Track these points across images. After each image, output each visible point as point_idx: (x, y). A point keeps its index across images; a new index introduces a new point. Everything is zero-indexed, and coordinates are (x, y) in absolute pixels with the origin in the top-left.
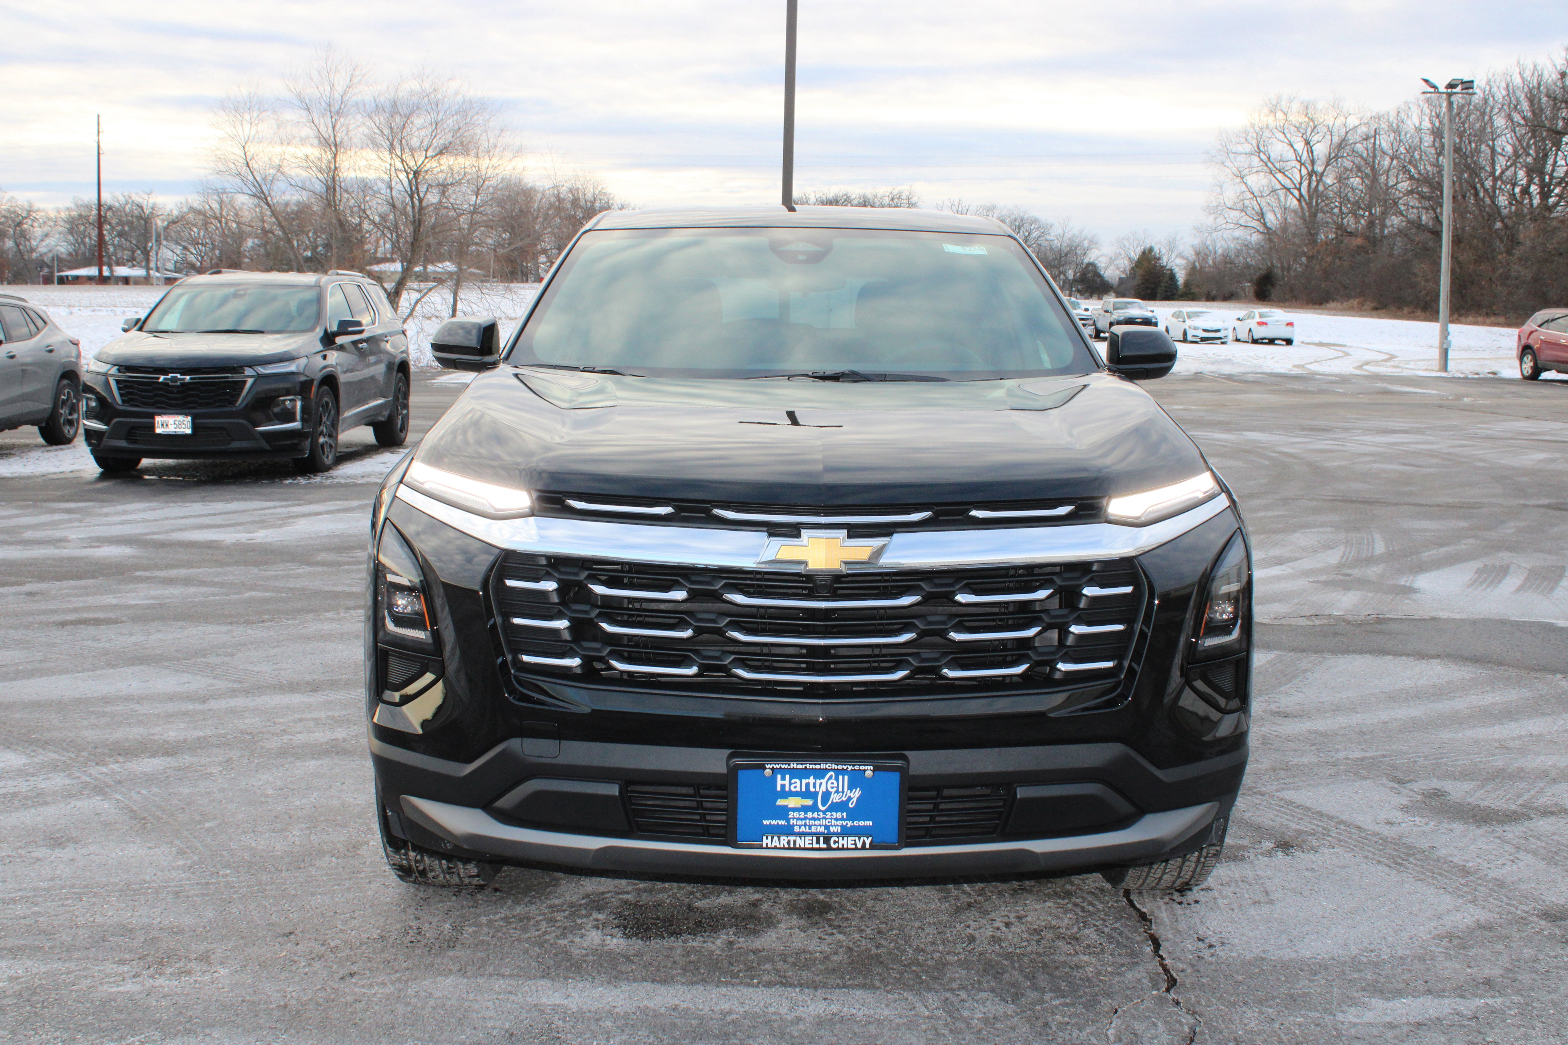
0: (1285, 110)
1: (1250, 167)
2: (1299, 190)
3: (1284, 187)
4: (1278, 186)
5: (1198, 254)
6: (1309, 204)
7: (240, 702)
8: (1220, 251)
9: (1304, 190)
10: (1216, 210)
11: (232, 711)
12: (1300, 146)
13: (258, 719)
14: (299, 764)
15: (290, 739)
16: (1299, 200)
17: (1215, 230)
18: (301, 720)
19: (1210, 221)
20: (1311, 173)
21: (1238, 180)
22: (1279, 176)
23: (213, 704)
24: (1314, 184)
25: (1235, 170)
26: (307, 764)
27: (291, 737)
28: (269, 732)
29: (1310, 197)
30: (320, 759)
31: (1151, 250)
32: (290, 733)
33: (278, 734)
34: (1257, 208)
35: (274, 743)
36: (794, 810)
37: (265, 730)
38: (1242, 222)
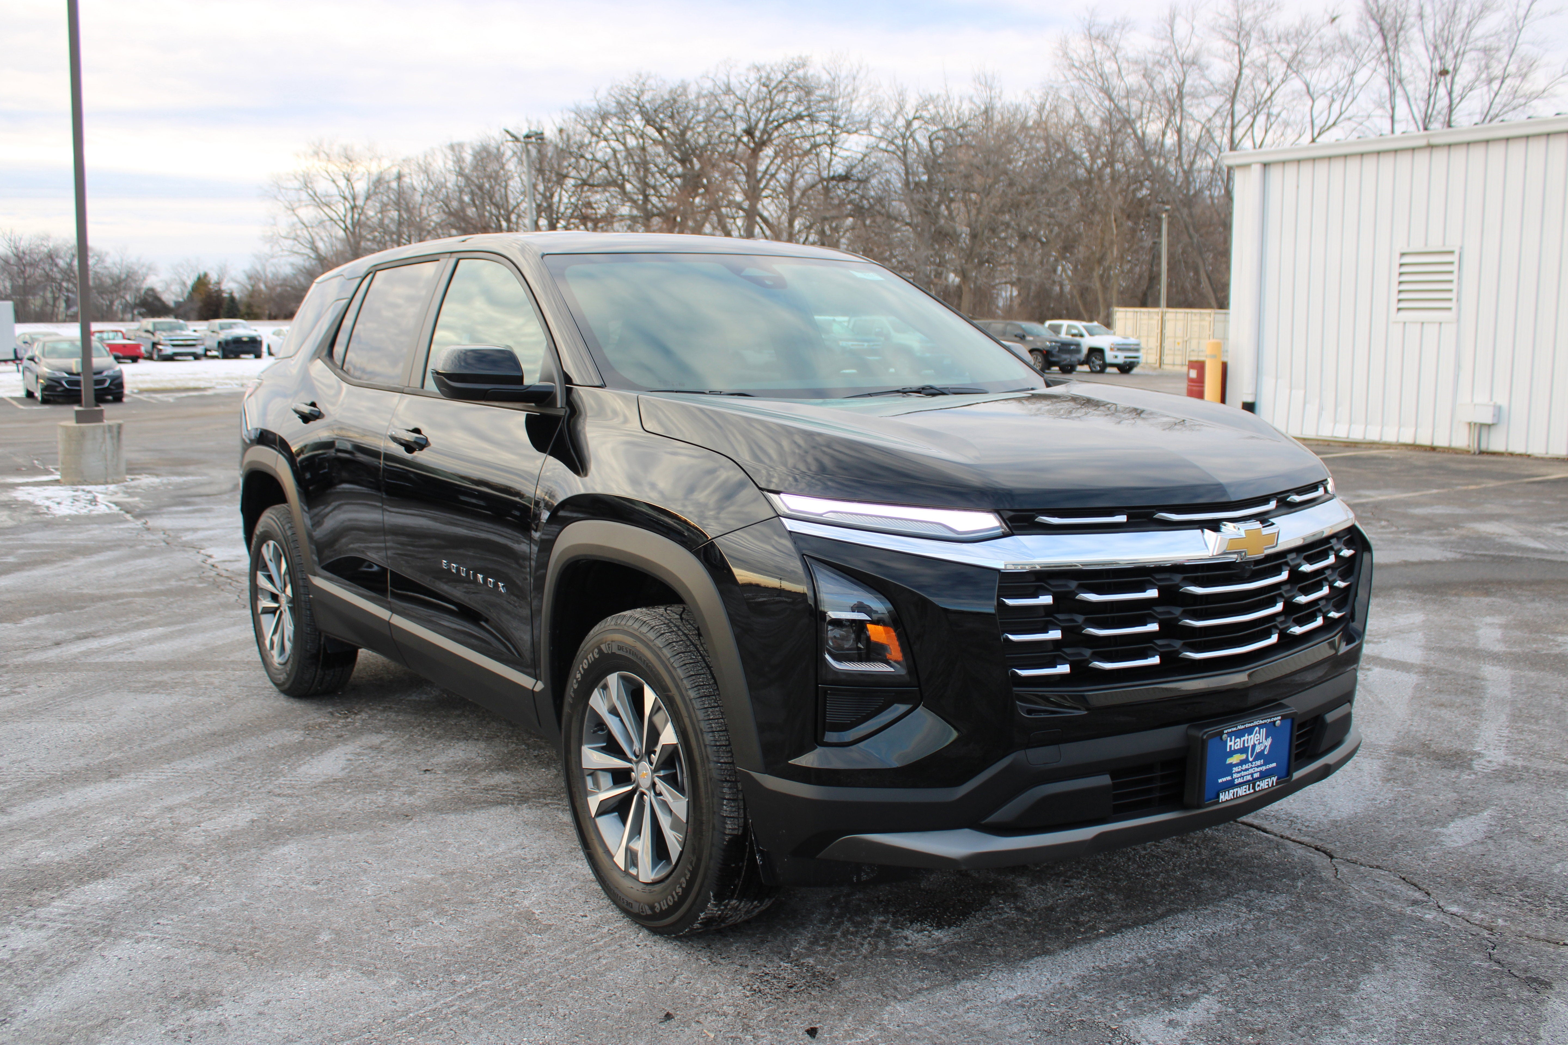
0: (327, 151)
1: (300, 201)
2: (344, 222)
3: (331, 219)
4: (326, 218)
5: (250, 278)
6: (353, 233)
8: (270, 276)
9: (349, 221)
10: (272, 240)
12: (342, 183)
16: (345, 231)
17: (273, 257)
19: (266, 249)
20: (353, 208)
21: (290, 212)
22: (326, 209)
24: (356, 216)
25: (287, 204)
29: (354, 227)
31: (206, 275)
34: (308, 236)
36: (1236, 765)
38: (296, 249)
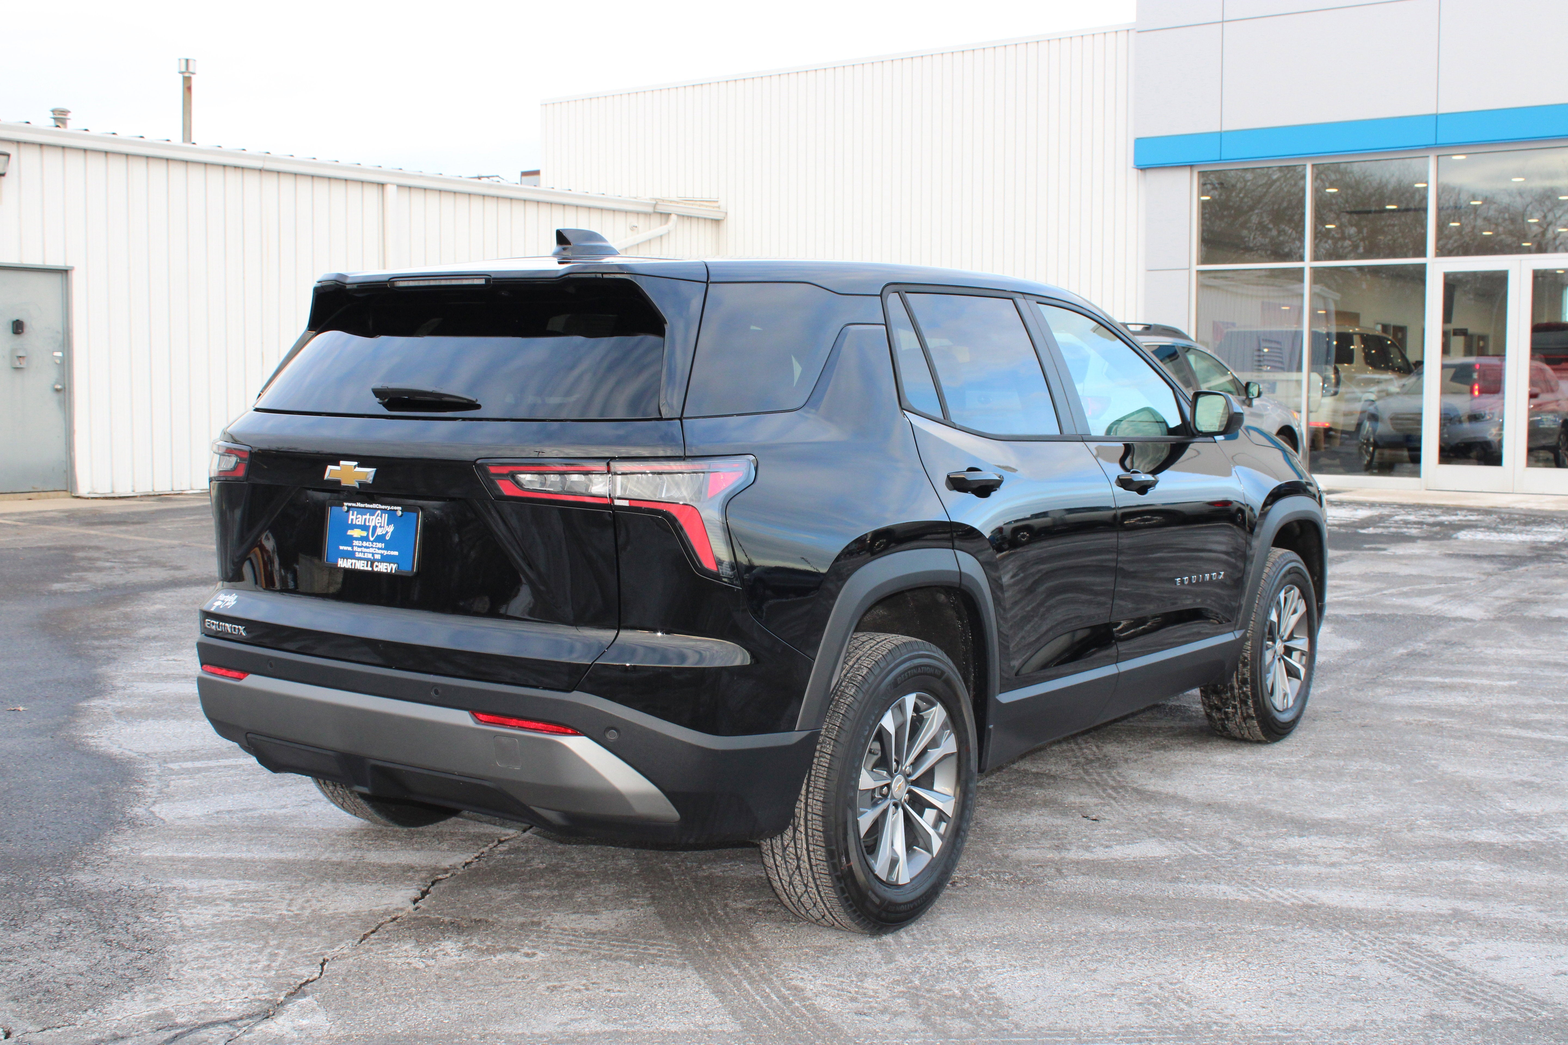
7: (1409, 904)
11: (1414, 890)
13: (1383, 873)
14: (1343, 817)
15: (1347, 843)
18: (1333, 865)
23: (1444, 906)
26: (1336, 816)
27: (1347, 846)
28: (1369, 854)
30: (1321, 819)
32: (1347, 849)
33: (1361, 852)
35: (1365, 842)
37: (1375, 858)
